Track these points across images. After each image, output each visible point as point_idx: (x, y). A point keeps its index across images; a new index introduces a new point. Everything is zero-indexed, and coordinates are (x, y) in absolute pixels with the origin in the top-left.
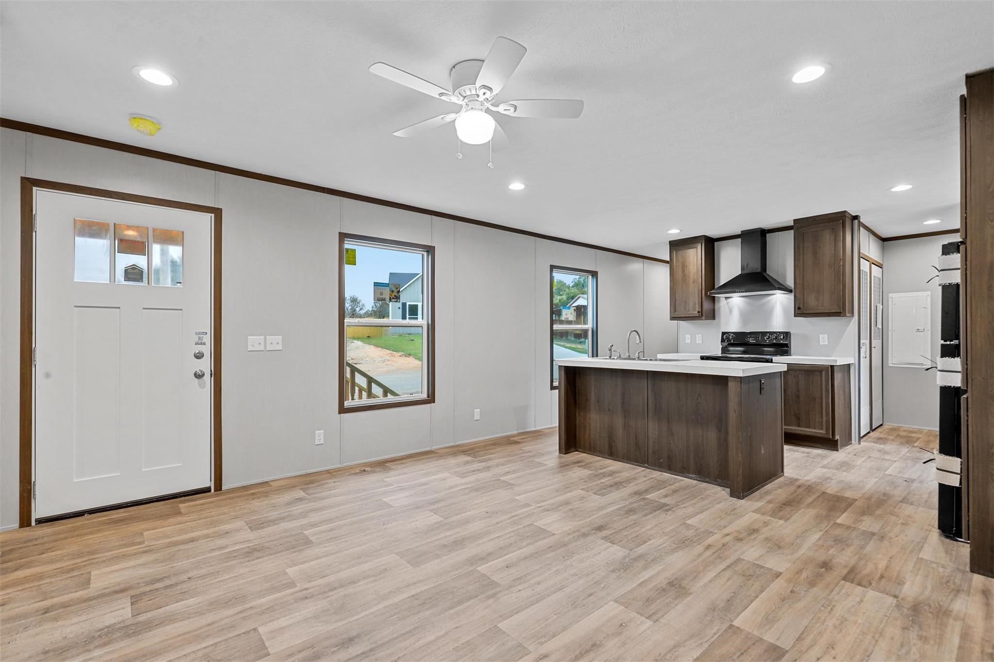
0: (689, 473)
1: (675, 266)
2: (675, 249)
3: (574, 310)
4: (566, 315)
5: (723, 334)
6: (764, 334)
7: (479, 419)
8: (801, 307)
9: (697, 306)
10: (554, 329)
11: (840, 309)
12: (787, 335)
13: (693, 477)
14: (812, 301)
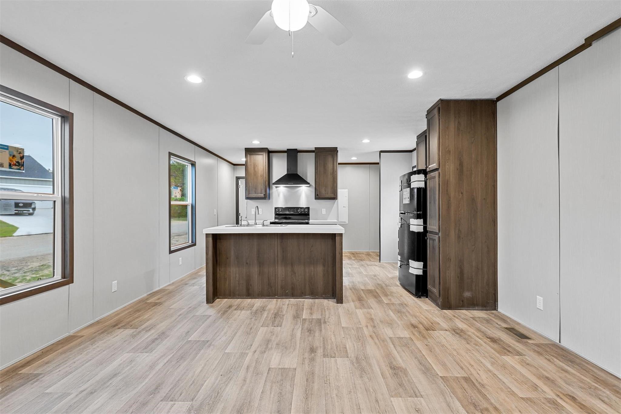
0: (305, 295)
1: (249, 165)
2: (248, 154)
3: (180, 190)
4: (176, 194)
5: (276, 208)
6: (298, 208)
7: (116, 290)
8: (318, 194)
9: (263, 191)
10: (171, 204)
11: (335, 196)
12: (308, 208)
13: (308, 298)
14: (323, 192)
